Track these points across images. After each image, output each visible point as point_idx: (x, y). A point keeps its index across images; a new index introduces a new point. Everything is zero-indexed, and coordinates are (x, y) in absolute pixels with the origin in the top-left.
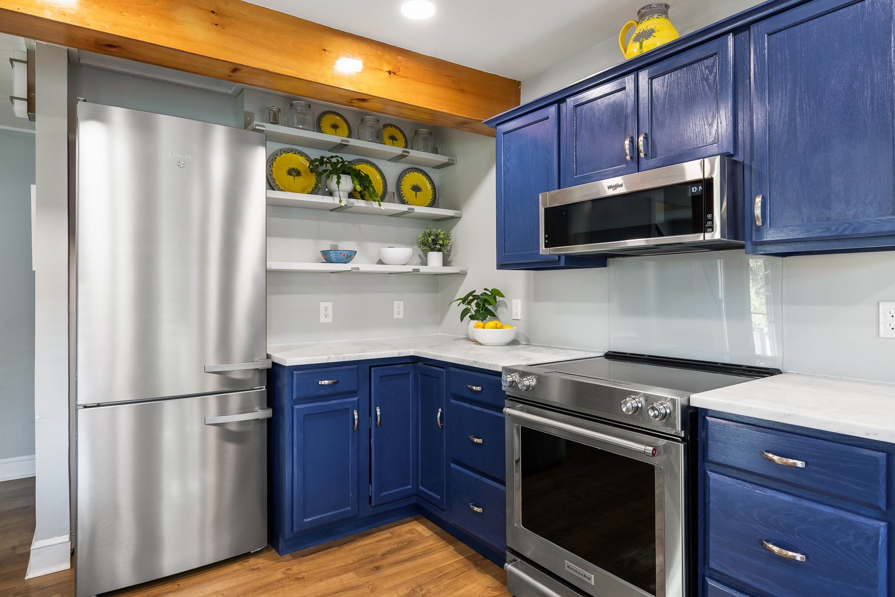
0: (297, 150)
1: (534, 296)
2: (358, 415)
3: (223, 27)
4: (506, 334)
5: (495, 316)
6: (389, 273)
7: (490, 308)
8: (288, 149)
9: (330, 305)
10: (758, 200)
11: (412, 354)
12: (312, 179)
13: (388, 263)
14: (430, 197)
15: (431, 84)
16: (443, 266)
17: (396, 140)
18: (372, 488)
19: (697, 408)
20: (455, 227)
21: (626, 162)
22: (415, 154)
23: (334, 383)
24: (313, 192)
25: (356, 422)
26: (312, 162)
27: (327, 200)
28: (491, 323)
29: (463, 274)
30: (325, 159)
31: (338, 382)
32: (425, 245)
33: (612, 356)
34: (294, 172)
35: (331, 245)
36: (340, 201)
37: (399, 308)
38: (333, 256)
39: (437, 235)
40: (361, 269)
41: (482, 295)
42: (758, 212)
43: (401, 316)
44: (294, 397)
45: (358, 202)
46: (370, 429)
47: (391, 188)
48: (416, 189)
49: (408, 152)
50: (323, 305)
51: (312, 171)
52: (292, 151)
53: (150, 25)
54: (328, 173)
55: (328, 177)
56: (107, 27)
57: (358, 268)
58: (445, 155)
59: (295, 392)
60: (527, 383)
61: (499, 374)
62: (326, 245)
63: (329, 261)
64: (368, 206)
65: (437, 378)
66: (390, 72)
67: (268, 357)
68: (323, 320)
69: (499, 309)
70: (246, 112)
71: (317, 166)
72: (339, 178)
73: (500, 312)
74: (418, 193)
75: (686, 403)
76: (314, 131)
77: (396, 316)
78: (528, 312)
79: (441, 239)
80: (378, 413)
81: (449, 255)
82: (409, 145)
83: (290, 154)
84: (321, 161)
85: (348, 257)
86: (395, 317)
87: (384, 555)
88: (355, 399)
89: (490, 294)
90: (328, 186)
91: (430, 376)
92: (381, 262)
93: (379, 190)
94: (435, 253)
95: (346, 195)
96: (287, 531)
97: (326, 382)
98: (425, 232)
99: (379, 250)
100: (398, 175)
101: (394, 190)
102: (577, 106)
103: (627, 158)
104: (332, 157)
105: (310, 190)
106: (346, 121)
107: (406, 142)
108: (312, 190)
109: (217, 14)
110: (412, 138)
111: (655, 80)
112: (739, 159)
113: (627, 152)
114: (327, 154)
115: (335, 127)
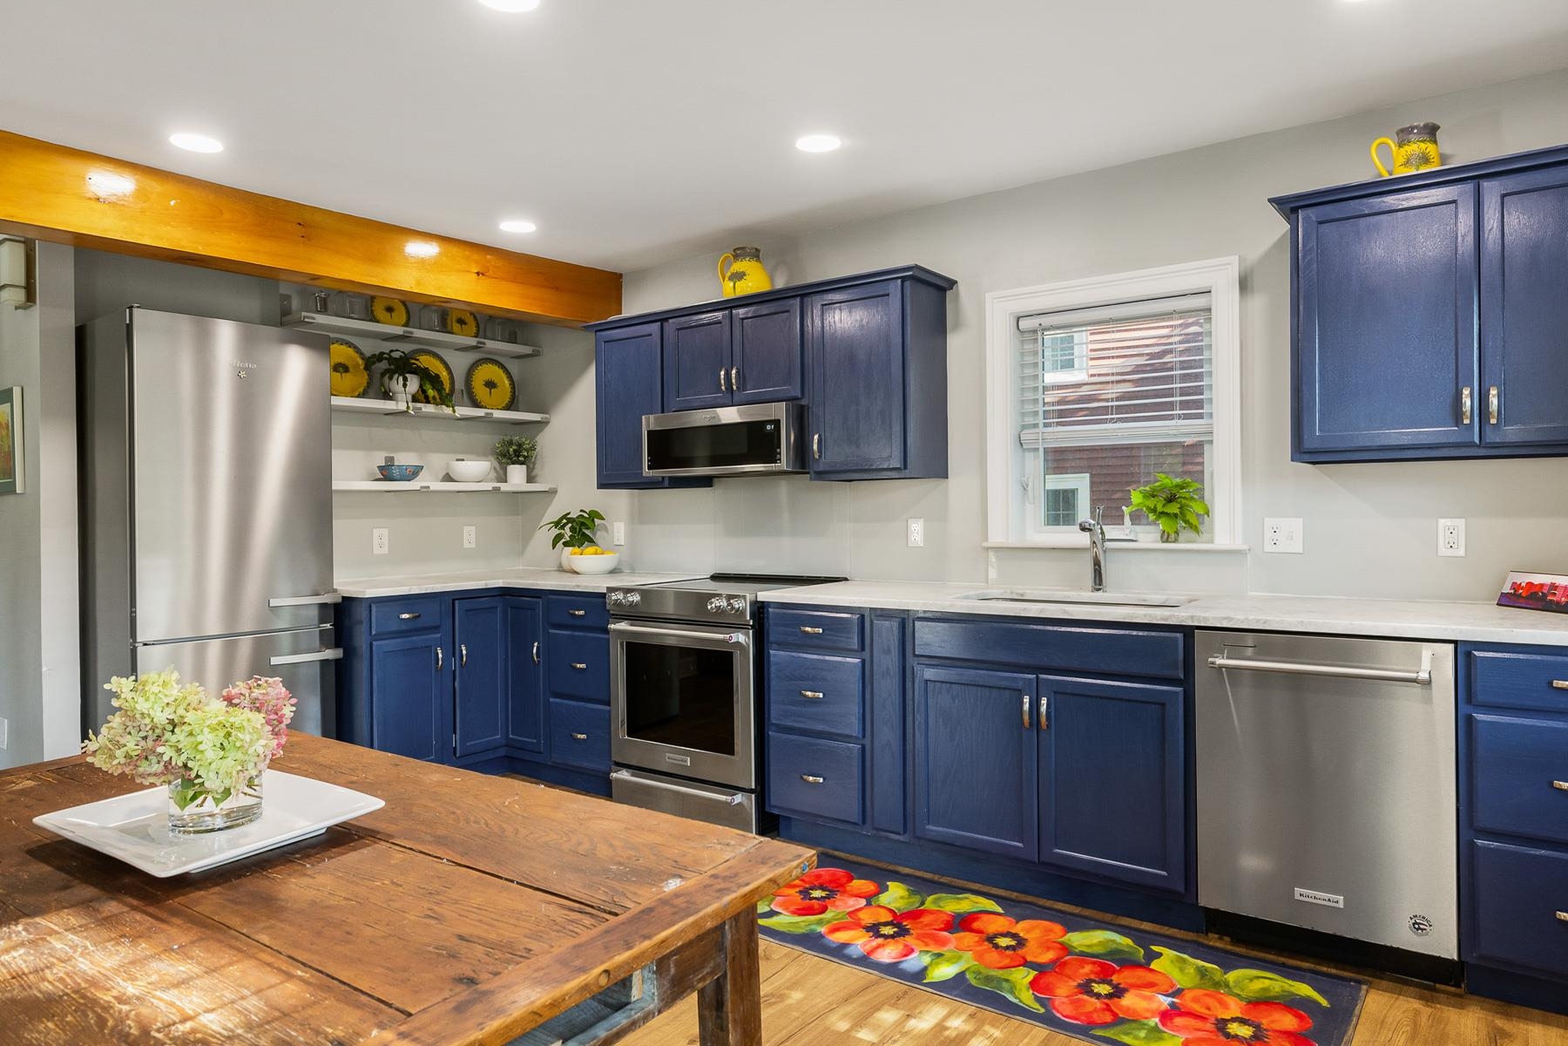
0: (343, 340)
1: (639, 518)
2: (442, 654)
3: (309, 239)
4: (606, 561)
5: (593, 542)
6: (458, 492)
7: (587, 532)
9: (385, 532)
10: (816, 437)
11: (503, 585)
12: (364, 378)
13: (458, 480)
14: (508, 395)
15: (522, 283)
16: (527, 482)
17: (466, 324)
18: (456, 738)
19: (763, 602)
20: (542, 435)
21: (723, 392)
22: (490, 344)
23: (415, 617)
24: (363, 395)
25: (440, 661)
26: (365, 357)
27: (390, 405)
28: (591, 549)
29: (553, 492)
30: (384, 356)
31: (419, 616)
32: (504, 457)
33: (717, 577)
34: (342, 368)
35: (386, 457)
36: (408, 407)
37: (469, 536)
38: (392, 472)
39: (520, 445)
40: (431, 489)
41: (577, 517)
42: (815, 447)
43: (473, 545)
44: (374, 633)
45: (426, 407)
47: (460, 383)
48: (490, 385)
49: (481, 342)
50: (376, 532)
51: (363, 368)
52: (337, 341)
54: (389, 373)
55: (391, 378)
57: (429, 487)
58: (526, 344)
59: (374, 628)
60: (630, 599)
61: (603, 596)
62: (379, 459)
63: (389, 478)
64: (437, 411)
65: (531, 609)
66: (478, 274)
67: (335, 591)
68: (377, 551)
69: (599, 533)
71: (373, 363)
72: (405, 380)
73: (599, 537)
74: (493, 390)
75: (754, 599)
76: (365, 320)
77: (468, 545)
78: (632, 536)
79: (524, 449)
80: (464, 653)
81: (533, 468)
82: (481, 333)
83: (336, 345)
84: (379, 357)
85: (413, 473)
86: (465, 547)
88: (438, 635)
89: (587, 516)
90: (392, 390)
91: (522, 608)
92: (448, 478)
94: (517, 467)
95: (413, 398)
97: (407, 616)
98: (503, 441)
99: (448, 464)
100: (468, 368)
101: (463, 388)
102: (678, 329)
103: (723, 388)
104: (392, 351)
105: (361, 390)
106: (404, 303)
107: (478, 326)
108: (364, 390)
109: (303, 225)
110: (486, 321)
111: (745, 321)
112: (803, 402)
113: (723, 382)
114: (386, 347)
115: (390, 310)
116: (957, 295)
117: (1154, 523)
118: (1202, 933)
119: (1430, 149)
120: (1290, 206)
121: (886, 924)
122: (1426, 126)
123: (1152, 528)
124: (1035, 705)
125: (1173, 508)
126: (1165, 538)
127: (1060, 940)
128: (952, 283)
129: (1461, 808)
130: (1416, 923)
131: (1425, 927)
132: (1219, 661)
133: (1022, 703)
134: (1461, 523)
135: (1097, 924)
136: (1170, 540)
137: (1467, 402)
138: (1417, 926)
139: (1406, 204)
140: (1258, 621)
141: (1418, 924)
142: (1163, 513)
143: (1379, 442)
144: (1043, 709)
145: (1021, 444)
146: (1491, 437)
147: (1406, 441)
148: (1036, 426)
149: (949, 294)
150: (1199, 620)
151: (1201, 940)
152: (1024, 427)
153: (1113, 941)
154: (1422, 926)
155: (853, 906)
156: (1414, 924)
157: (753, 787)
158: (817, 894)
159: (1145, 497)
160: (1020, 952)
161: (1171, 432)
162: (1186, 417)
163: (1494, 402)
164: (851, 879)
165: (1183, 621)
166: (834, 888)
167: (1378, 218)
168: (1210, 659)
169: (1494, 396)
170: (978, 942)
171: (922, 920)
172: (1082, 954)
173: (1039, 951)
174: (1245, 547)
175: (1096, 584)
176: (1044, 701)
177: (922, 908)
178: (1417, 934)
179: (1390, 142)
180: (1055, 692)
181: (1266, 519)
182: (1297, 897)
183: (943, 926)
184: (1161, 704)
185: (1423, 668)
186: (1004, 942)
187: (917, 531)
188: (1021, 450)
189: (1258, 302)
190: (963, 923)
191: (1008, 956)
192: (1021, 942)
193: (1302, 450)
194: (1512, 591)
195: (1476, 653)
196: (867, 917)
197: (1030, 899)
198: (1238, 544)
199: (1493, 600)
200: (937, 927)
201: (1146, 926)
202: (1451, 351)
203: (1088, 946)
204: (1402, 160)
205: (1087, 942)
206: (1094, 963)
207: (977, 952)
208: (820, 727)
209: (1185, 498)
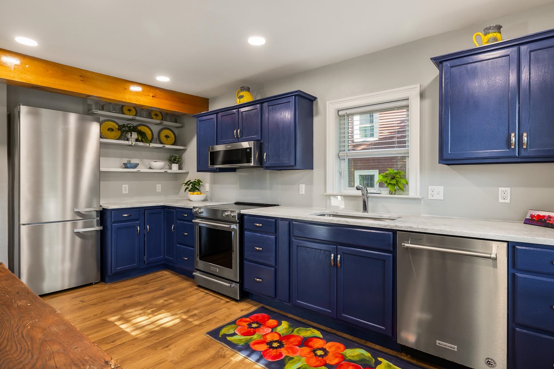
0: (112, 120)
1: (214, 182)
2: (140, 229)
3: (84, 81)
4: (202, 197)
5: (199, 190)
6: (154, 173)
7: (197, 187)
8: (108, 120)
9: (127, 186)
10: (265, 154)
11: (163, 205)
12: (119, 133)
13: (153, 168)
14: (173, 140)
16: (179, 170)
17: (158, 116)
18: (146, 257)
19: (243, 214)
20: (184, 154)
22: (166, 123)
23: (129, 216)
24: (119, 139)
25: (139, 231)
26: (119, 126)
27: (126, 142)
28: (197, 193)
29: (187, 173)
30: (125, 125)
31: (131, 215)
32: (171, 161)
33: (237, 203)
34: (111, 130)
35: (127, 160)
36: (132, 143)
37: (159, 187)
38: (129, 165)
39: (176, 157)
40: (141, 171)
41: (194, 182)
42: (265, 158)
43: (160, 191)
44: (113, 221)
45: (140, 143)
46: (145, 234)
47: (156, 136)
48: (167, 137)
49: (163, 122)
50: (124, 186)
51: (119, 129)
52: (109, 120)
53: (56, 82)
54: (126, 131)
55: (126, 133)
56: (39, 83)
57: (140, 171)
58: (180, 123)
59: (113, 219)
60: (200, 211)
61: (191, 209)
62: (125, 161)
63: (126, 167)
64: (144, 145)
65: (172, 213)
66: (153, 96)
67: (101, 206)
68: (124, 192)
69: (201, 187)
70: (88, 104)
71: (122, 128)
72: (131, 134)
73: (201, 189)
74: (168, 138)
75: (239, 212)
76: (120, 113)
77: (158, 191)
78: (211, 188)
79: (177, 158)
80: (148, 228)
81: (182, 165)
82: (164, 119)
83: (109, 122)
84: (124, 126)
85: (136, 166)
87: (150, 280)
88: (138, 222)
89: (197, 181)
90: (126, 137)
91: (169, 212)
92: (150, 168)
93: (150, 138)
94: (175, 164)
95: (135, 140)
96: (109, 273)
97: (126, 215)
98: (171, 156)
99: (150, 163)
100: (159, 131)
101: (157, 138)
102: (222, 116)
103: (235, 137)
104: (128, 124)
105: (118, 137)
106: (135, 108)
107: (162, 116)
108: (119, 137)
109: (82, 77)
110: (164, 115)
111: (243, 113)
112: (262, 141)
113: (235, 134)
114: (126, 123)
115: (129, 110)
116: (317, 103)
117: (387, 187)
118: (399, 352)
119: (498, 35)
120: (439, 61)
121: (276, 341)
122: (496, 26)
123: (386, 189)
124: (335, 257)
125: (394, 182)
126: (391, 193)
127: (342, 353)
128: (315, 98)
129: (509, 313)
130: (488, 361)
131: (493, 364)
132: (406, 245)
133: (331, 256)
134: (508, 189)
135: (358, 345)
136: (392, 194)
137: (513, 139)
138: (489, 363)
139: (488, 58)
140: (422, 229)
141: (490, 362)
142: (390, 183)
143: (474, 156)
144: (339, 259)
145: (339, 157)
146: (523, 154)
147: (486, 155)
148: (344, 150)
149: (314, 102)
150: (399, 227)
151: (398, 356)
152: (340, 151)
153: (363, 354)
154: (491, 363)
155: (266, 332)
156: (488, 362)
157: (238, 281)
158: (254, 325)
159: (383, 177)
160: (325, 358)
161: (393, 153)
162: (400, 147)
163: (525, 139)
164: (269, 319)
165: (392, 227)
166: (261, 323)
167: (475, 64)
168: (403, 244)
169: (525, 136)
170: (308, 352)
171: (290, 340)
172: (350, 361)
173: (332, 358)
174: (421, 197)
175: (364, 210)
176: (339, 256)
177: (292, 334)
178: (489, 366)
179: (481, 34)
180: (343, 253)
181: (429, 187)
182: (437, 344)
183: (297, 343)
184: (383, 260)
185: (493, 252)
186: (319, 353)
187: (303, 188)
188: (339, 160)
189: (427, 103)
190: (305, 342)
191: (319, 360)
192: (326, 353)
193: (443, 159)
194: (530, 218)
195: (517, 247)
196: (269, 338)
197: (334, 331)
198: (418, 196)
199: (523, 221)
200: (295, 344)
201: (378, 347)
202: (506, 118)
203: (353, 357)
204: (486, 41)
205: (353, 354)
206: (353, 366)
207: (307, 357)
208: (261, 261)
209: (398, 178)
